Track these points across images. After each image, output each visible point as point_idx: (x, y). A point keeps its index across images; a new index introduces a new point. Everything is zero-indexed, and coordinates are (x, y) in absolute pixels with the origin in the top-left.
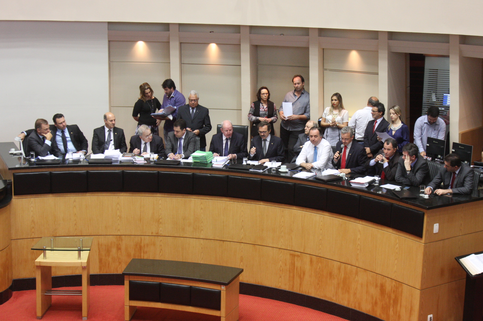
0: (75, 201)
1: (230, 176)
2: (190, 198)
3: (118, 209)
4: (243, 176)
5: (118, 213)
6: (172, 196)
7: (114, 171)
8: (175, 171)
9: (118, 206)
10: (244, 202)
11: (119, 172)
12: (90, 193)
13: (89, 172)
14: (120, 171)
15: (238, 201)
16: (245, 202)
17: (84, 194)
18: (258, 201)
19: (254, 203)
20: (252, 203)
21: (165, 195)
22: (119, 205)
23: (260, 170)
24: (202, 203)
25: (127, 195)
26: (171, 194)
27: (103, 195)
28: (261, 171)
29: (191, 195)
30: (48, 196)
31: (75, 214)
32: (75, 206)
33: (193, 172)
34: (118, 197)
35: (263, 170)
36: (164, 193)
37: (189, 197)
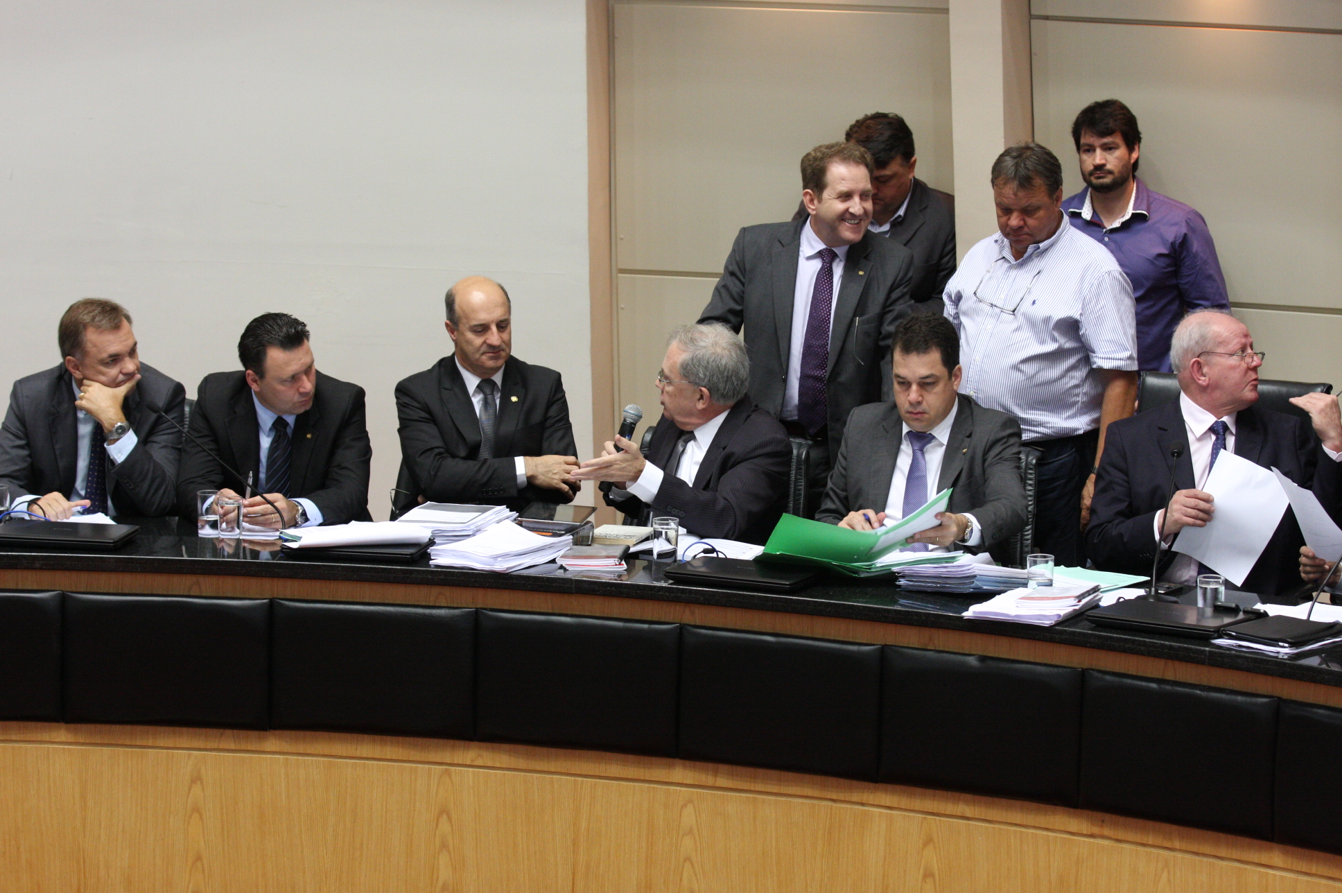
0: (196, 779)
1: (1096, 674)
2: (863, 804)
3: (444, 845)
4: (1170, 676)
5: (445, 873)
6: (760, 787)
7: (427, 611)
8: (778, 631)
9: (444, 825)
10: (1177, 844)
11: (452, 618)
12: (286, 733)
13: (282, 604)
14: (457, 612)
15: (1138, 837)
16: (1184, 846)
17: (252, 740)
18: (1256, 842)
19: (1235, 854)
20: (1223, 852)
21: (716, 773)
22: (450, 820)
23: (1273, 642)
24: (929, 841)
25: (498, 765)
26: (751, 770)
27: (358, 754)
28: (1284, 651)
29: (866, 784)
30: (46, 737)
31: (199, 858)
32: (196, 810)
33: (883, 643)
34: (448, 773)
35: (1292, 645)
36: (711, 765)
37: (855, 797)
